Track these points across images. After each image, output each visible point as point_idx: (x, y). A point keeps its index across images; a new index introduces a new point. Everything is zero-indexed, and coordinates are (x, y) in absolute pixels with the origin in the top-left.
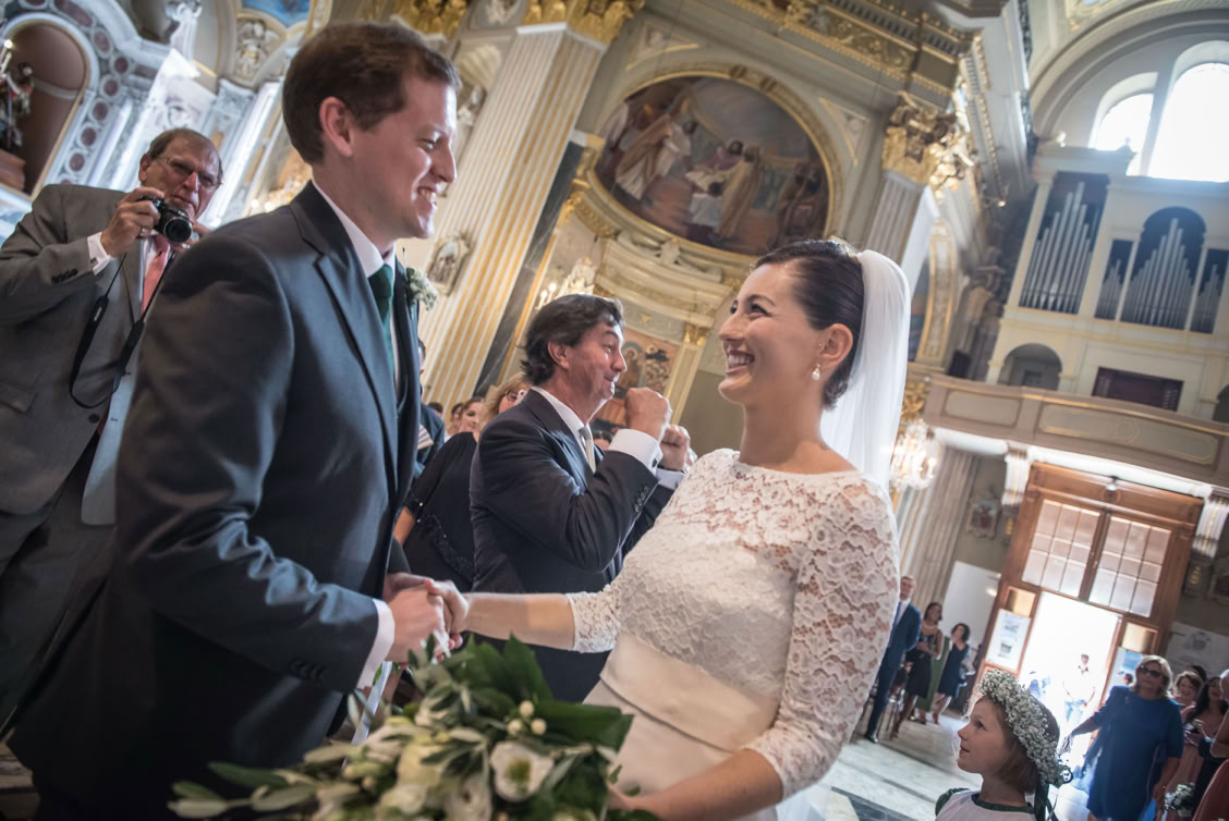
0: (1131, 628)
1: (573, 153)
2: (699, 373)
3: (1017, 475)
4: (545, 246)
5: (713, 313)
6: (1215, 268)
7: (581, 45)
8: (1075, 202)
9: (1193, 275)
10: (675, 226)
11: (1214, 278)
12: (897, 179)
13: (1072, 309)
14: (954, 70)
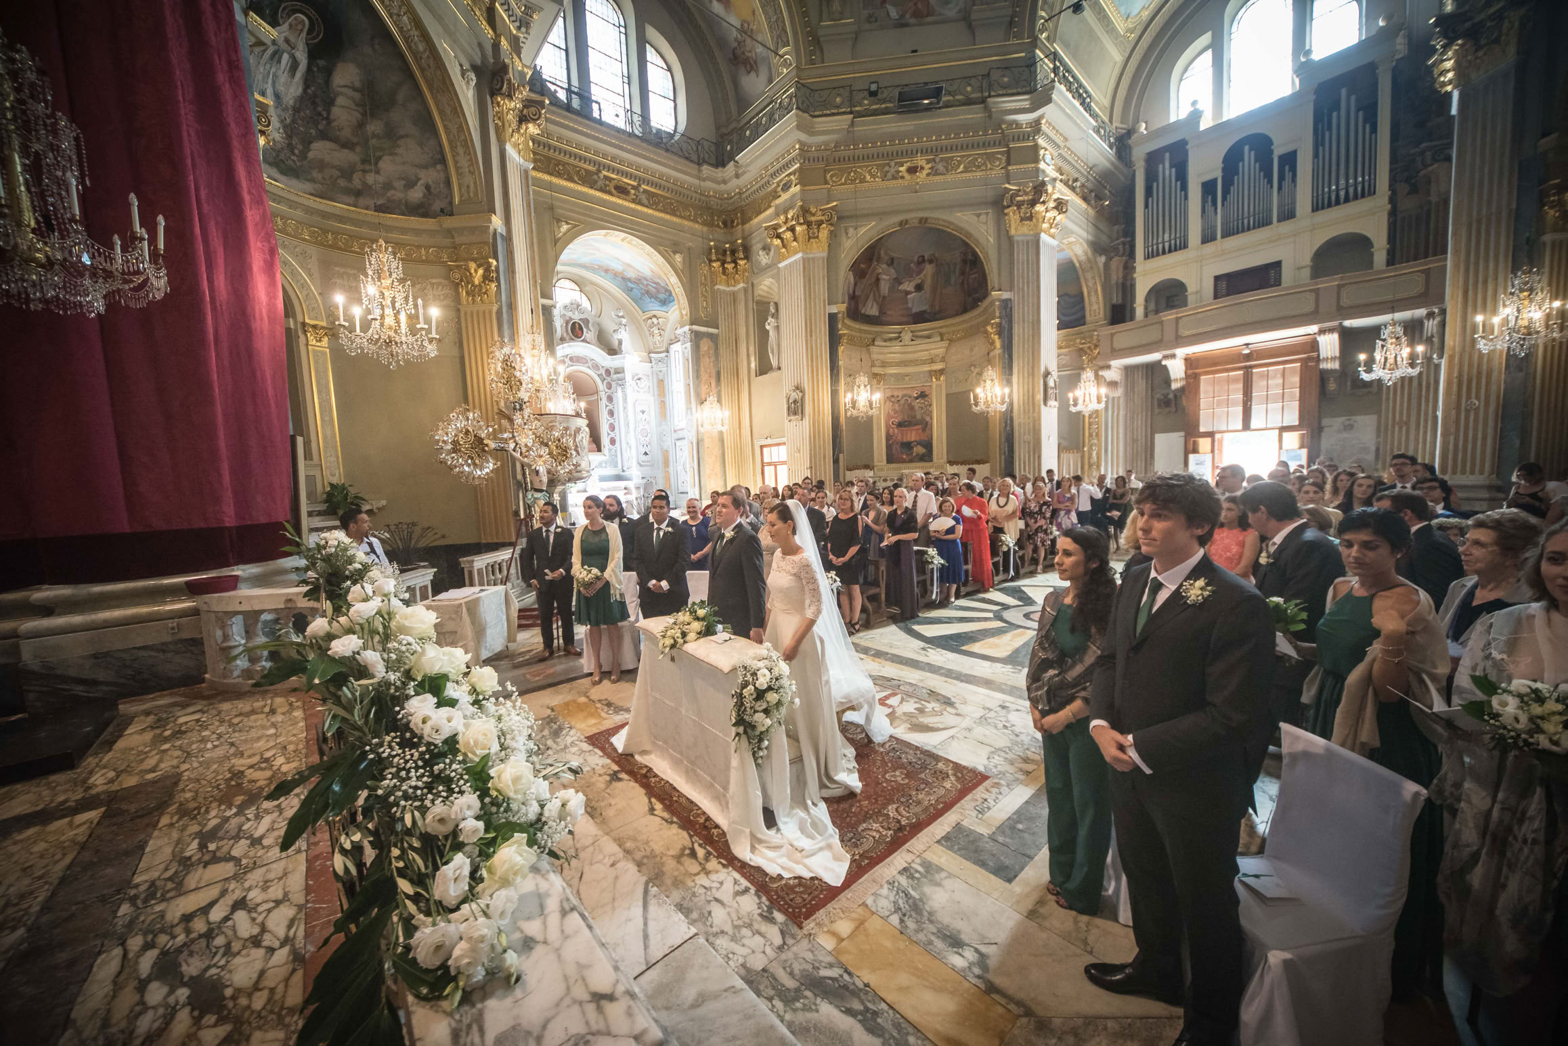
0: (1286, 435)
1: (832, 318)
2: (948, 395)
3: (1176, 368)
4: (838, 374)
5: (943, 360)
6: (1287, 168)
7: (813, 259)
8: (1166, 170)
9: (1270, 182)
10: (905, 319)
11: (1288, 175)
12: (1020, 238)
13: (1184, 246)
14: (1036, 148)
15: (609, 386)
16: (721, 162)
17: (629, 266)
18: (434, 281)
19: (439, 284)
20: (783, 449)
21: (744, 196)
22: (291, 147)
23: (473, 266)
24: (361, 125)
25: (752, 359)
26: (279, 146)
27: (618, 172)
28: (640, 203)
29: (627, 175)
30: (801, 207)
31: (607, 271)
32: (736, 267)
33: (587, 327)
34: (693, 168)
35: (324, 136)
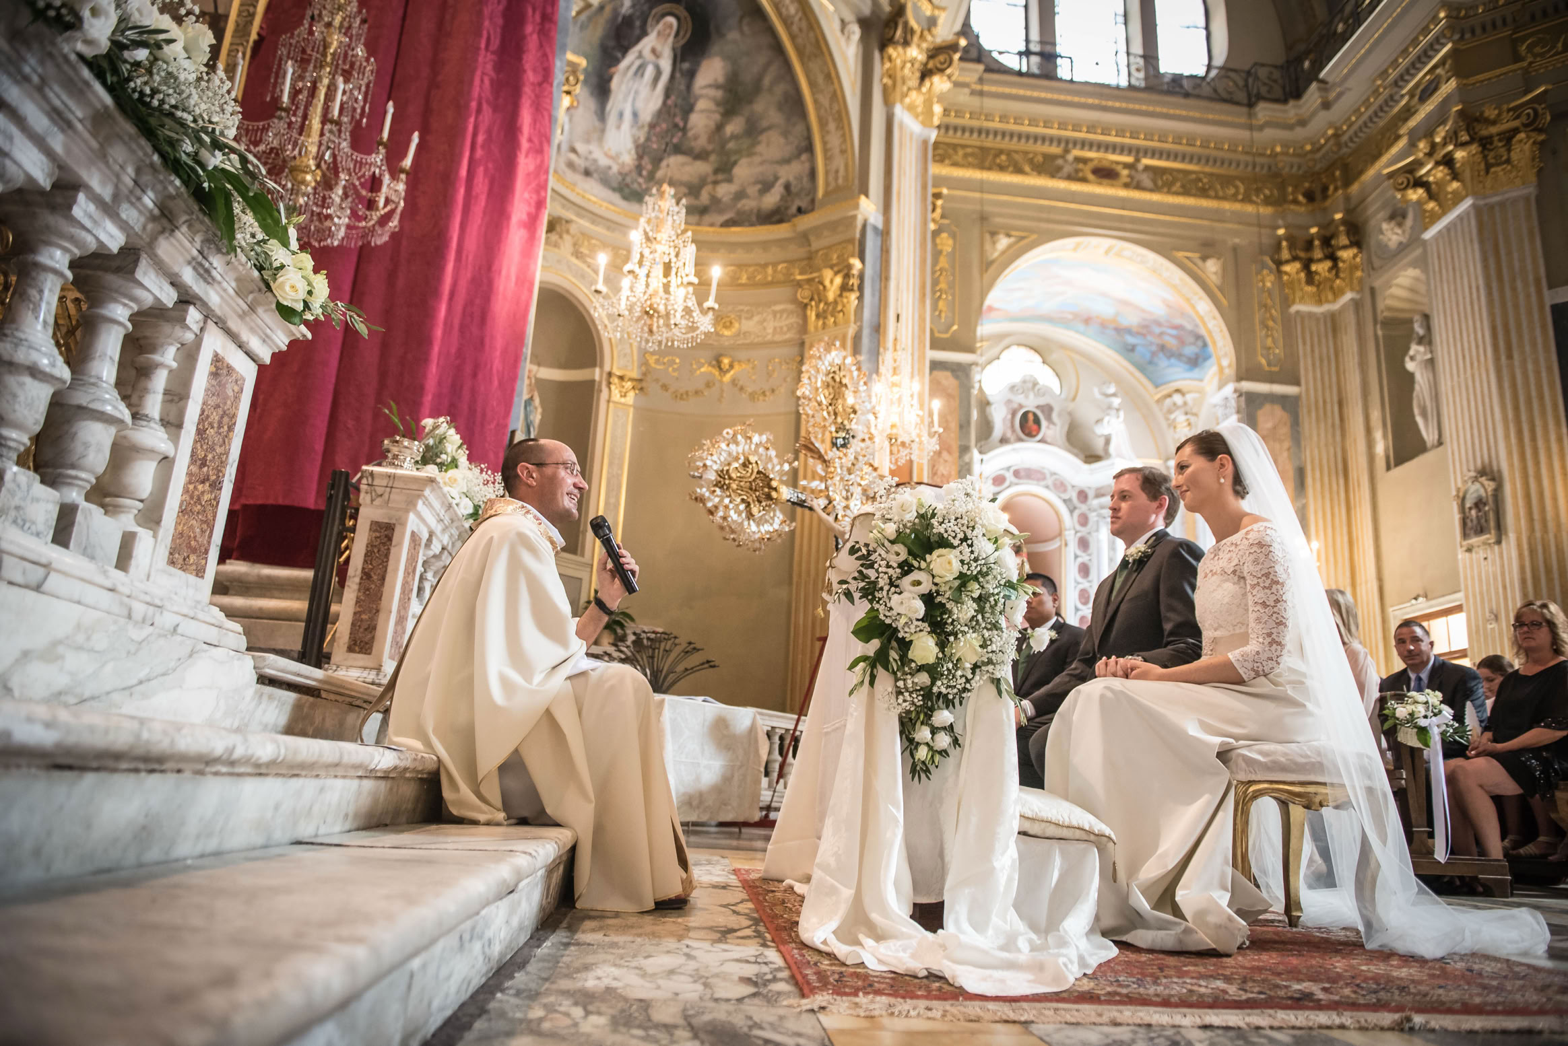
1: (1563, 316)
7: (1501, 203)
15: (1084, 520)
16: (1295, 92)
17: (1126, 303)
18: (778, 308)
19: (782, 312)
20: (1459, 620)
21: (1345, 138)
22: (639, 168)
23: (828, 274)
24: (719, 127)
25: (1378, 435)
26: (627, 169)
27: (1099, 146)
28: (1139, 187)
29: (1114, 148)
30: (1461, 113)
31: (1087, 321)
32: (1335, 266)
33: (1049, 419)
34: (1238, 114)
35: (678, 150)
